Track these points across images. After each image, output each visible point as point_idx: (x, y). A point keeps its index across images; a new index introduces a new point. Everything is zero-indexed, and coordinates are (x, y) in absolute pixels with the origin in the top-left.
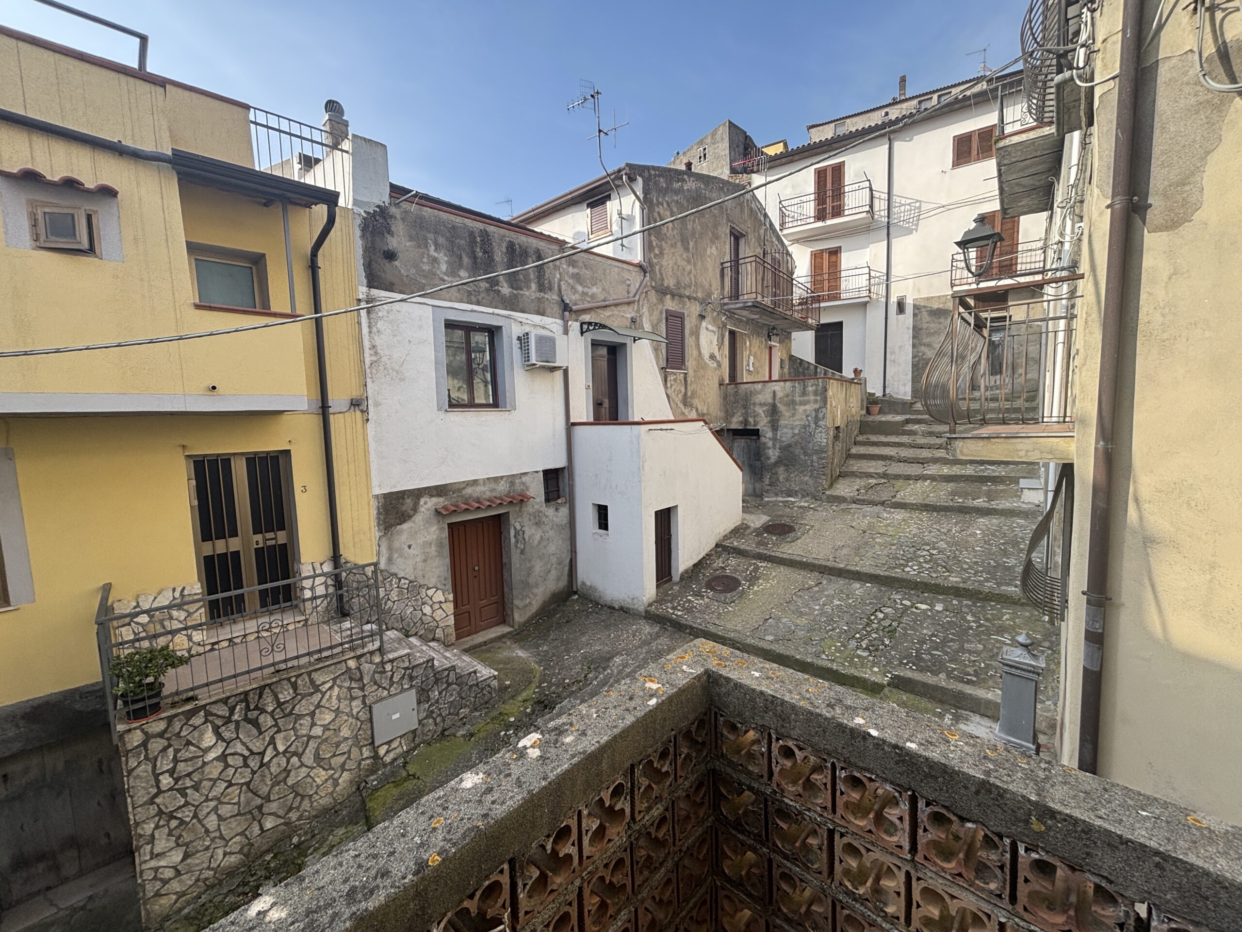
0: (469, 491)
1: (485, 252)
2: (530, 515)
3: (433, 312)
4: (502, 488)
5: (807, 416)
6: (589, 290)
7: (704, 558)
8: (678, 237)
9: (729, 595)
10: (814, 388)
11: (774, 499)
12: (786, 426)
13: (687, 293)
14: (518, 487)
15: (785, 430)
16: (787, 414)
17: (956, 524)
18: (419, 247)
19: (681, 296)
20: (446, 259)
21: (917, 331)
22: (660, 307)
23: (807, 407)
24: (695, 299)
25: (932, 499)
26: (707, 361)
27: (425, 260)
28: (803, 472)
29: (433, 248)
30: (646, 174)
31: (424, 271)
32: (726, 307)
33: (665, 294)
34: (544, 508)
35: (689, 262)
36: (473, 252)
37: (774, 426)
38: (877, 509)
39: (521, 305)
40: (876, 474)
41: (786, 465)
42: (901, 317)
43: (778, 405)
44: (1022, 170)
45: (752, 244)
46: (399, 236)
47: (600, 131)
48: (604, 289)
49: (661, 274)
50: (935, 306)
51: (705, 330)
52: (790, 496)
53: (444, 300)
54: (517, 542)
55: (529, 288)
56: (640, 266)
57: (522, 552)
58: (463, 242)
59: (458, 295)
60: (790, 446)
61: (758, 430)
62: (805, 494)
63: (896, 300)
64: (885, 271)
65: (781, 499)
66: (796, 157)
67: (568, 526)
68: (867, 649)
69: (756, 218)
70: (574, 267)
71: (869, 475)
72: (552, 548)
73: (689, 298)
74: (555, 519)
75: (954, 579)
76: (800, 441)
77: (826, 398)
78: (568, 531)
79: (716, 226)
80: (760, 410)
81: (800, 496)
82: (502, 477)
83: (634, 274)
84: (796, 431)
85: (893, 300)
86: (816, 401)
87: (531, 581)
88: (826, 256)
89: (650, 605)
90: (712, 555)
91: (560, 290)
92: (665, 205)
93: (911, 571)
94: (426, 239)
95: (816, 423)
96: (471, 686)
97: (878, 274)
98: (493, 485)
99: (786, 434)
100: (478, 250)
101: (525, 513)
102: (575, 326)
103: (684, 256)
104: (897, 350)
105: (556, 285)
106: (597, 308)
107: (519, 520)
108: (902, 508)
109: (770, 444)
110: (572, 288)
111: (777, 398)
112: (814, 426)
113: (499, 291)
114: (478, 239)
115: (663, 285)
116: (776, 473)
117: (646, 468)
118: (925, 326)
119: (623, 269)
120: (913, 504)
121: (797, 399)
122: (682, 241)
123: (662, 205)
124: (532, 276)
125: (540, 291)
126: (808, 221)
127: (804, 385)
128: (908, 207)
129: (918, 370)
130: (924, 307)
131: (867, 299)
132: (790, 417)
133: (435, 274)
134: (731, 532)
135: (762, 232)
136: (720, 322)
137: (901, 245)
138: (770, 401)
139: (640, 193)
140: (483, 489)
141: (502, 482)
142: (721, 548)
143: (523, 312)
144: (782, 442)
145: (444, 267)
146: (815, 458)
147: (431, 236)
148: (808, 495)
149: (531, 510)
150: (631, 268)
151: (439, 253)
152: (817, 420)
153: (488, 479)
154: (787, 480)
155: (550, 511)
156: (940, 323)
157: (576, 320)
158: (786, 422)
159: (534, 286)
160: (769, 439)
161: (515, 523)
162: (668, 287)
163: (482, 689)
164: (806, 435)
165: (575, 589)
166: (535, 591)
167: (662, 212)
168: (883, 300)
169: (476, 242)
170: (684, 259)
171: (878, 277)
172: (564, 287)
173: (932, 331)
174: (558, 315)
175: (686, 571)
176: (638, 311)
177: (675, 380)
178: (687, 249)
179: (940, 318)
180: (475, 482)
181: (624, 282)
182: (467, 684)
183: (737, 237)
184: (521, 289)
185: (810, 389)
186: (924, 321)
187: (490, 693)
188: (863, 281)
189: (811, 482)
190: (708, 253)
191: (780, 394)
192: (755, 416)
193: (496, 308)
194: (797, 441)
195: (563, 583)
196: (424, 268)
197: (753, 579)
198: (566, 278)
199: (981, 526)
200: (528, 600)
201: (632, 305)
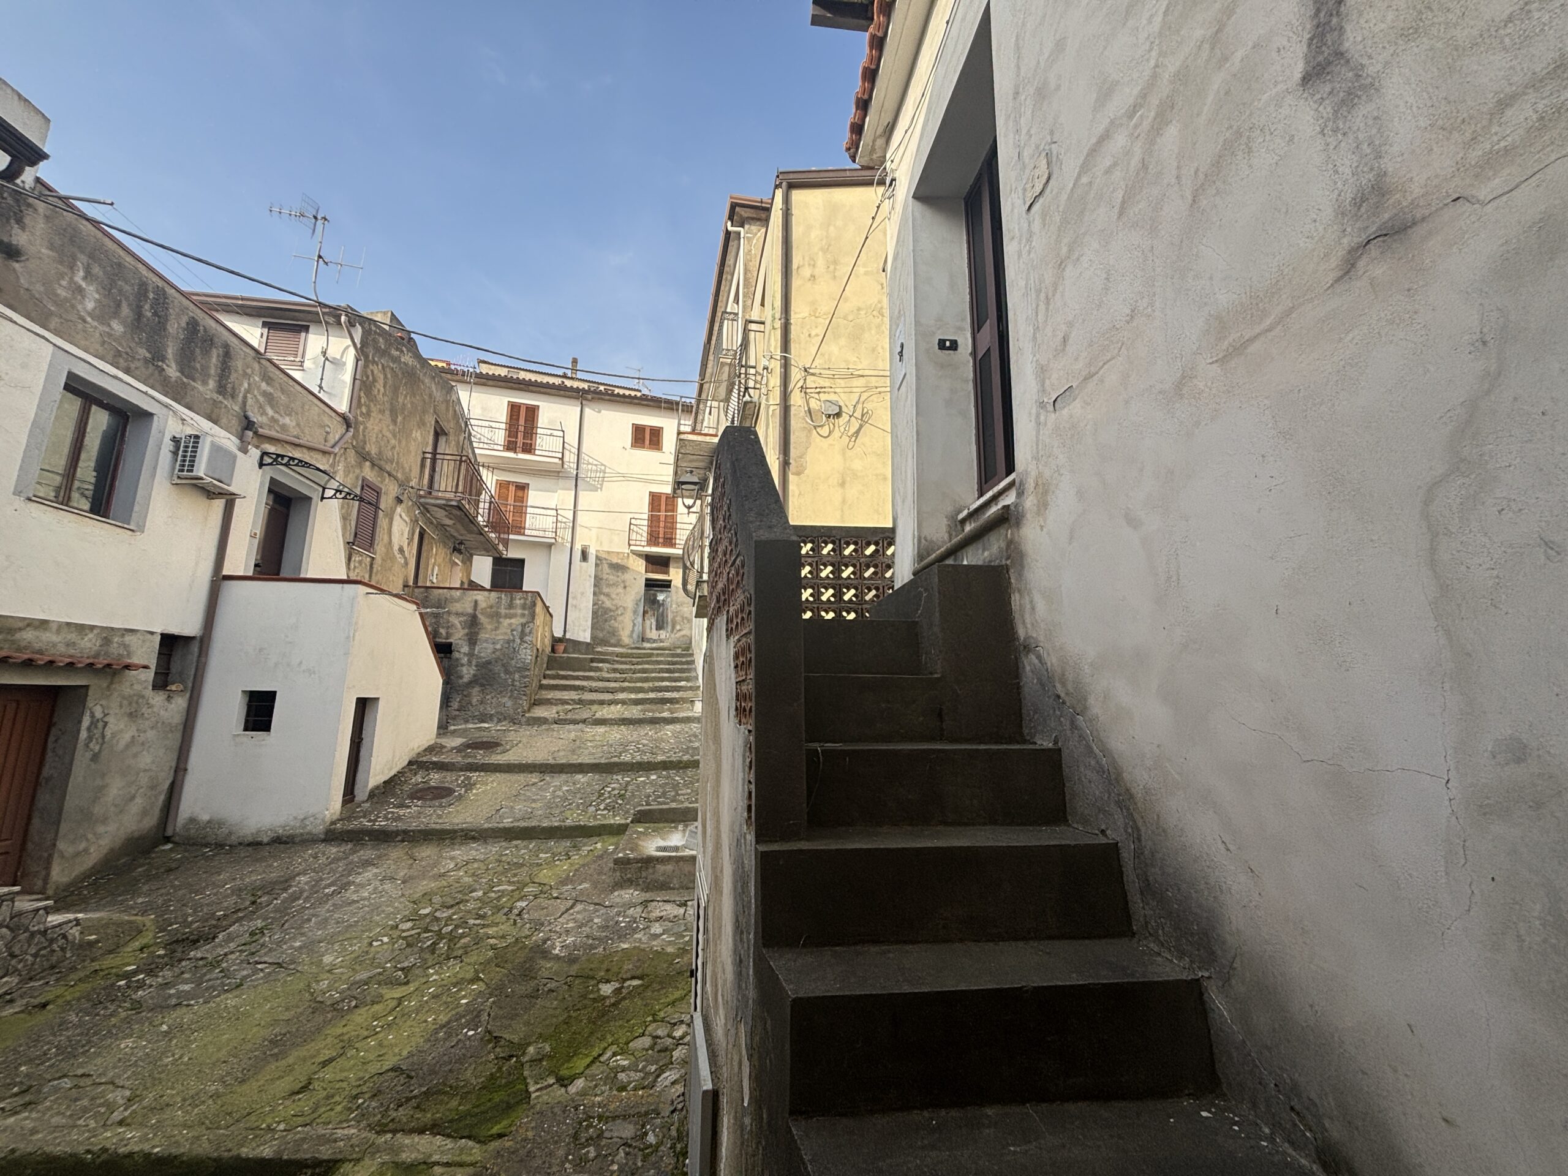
0: (28, 635)
1: (155, 314)
2: (124, 698)
3: (53, 354)
4: (88, 644)
5: (512, 630)
6: (281, 419)
7: (395, 775)
8: (387, 406)
9: (444, 800)
10: (522, 601)
11: (463, 726)
12: (486, 641)
13: (388, 469)
14: (115, 649)
15: (485, 645)
16: (489, 627)
17: (650, 730)
18: (61, 263)
19: (381, 468)
20: (97, 296)
21: (598, 581)
22: (357, 471)
23: (513, 621)
24: (396, 478)
25: (627, 715)
26: (396, 553)
27: (64, 283)
28: (501, 692)
29: (81, 273)
30: (366, 325)
31: (57, 295)
32: (422, 500)
33: (365, 459)
34: (149, 692)
35: (394, 436)
36: (140, 307)
37: (472, 640)
38: (581, 726)
39: (188, 399)
40: (572, 700)
41: (482, 685)
42: (584, 564)
43: (480, 616)
44: (691, 461)
45: (452, 445)
46: (33, 234)
47: (320, 257)
48: (298, 425)
49: (364, 436)
50: (615, 561)
51: (398, 517)
52: (483, 721)
53: (75, 345)
54: (90, 738)
55: (205, 383)
56: (343, 417)
57: (95, 758)
58: (127, 288)
59: (101, 349)
60: (489, 663)
61: (450, 644)
62: (502, 717)
63: (580, 548)
64: (572, 519)
65: (471, 726)
66: (491, 383)
67: (181, 727)
68: (605, 809)
69: (458, 422)
70: (268, 384)
71: (564, 702)
72: (146, 760)
73: (390, 475)
74: (162, 713)
75: (660, 758)
76: (502, 657)
77: (534, 612)
78: (179, 735)
79: (424, 412)
80: (455, 621)
81: (495, 719)
82: (92, 628)
83: (335, 422)
84: (498, 647)
85: (578, 548)
86: (523, 615)
87: (97, 810)
88: (512, 488)
89: (333, 823)
90: (405, 772)
91: (244, 403)
92: (380, 367)
93: (626, 758)
94: (74, 258)
95: (521, 639)
96: (33, 934)
97: (564, 520)
98: (73, 637)
99: (485, 649)
100: (147, 307)
101: (116, 694)
102: (255, 453)
103: (391, 428)
104: (579, 596)
105: (241, 395)
106: (287, 442)
107: (104, 702)
108: (602, 724)
109: (465, 660)
110: (261, 407)
111: (479, 608)
112: (518, 641)
113: (163, 370)
114: (151, 296)
115: (364, 449)
116: (469, 695)
117: (357, 637)
118: (605, 576)
119: (324, 411)
120: (611, 719)
121: (503, 611)
122: (391, 411)
123: (377, 365)
124: (212, 372)
125: (219, 393)
126: (496, 447)
127: (512, 598)
128: (594, 468)
129: (597, 617)
130: (606, 559)
131: (553, 541)
132: (492, 630)
133: (73, 307)
134: (425, 750)
135: (462, 438)
136: (413, 515)
137: (586, 498)
138: (470, 611)
139: (358, 341)
140: (55, 638)
141: (91, 636)
142: (416, 764)
143: (190, 408)
144: (480, 658)
145: (90, 305)
146: (517, 676)
147: (83, 258)
148: (505, 719)
149: (127, 691)
150: (333, 414)
151: (88, 284)
152: (523, 634)
153: (68, 624)
154: (482, 702)
155: (158, 699)
156: (618, 576)
157: (257, 447)
158: (487, 636)
159: (212, 384)
160: (465, 654)
161: (95, 707)
162: (369, 453)
163: (52, 941)
164: (509, 650)
165: (169, 833)
166: (101, 829)
167: (376, 372)
168: (569, 545)
169: (146, 297)
170: (389, 430)
171: (565, 523)
172: (250, 401)
173: (611, 582)
174: (235, 431)
175: (377, 787)
176: (333, 466)
177: (360, 562)
178: (394, 422)
179: (618, 571)
180: (43, 624)
181: (324, 426)
182: (27, 930)
183: (439, 433)
184: (194, 380)
185: (518, 602)
186: (605, 572)
187: (63, 949)
188: (548, 523)
189: (509, 704)
190: (414, 435)
191: (482, 605)
192: (448, 627)
193: (152, 387)
194: (499, 658)
195: (151, 822)
196: (59, 291)
197: (469, 786)
198: (256, 392)
199: (669, 730)
200: (82, 846)
201: (327, 455)
